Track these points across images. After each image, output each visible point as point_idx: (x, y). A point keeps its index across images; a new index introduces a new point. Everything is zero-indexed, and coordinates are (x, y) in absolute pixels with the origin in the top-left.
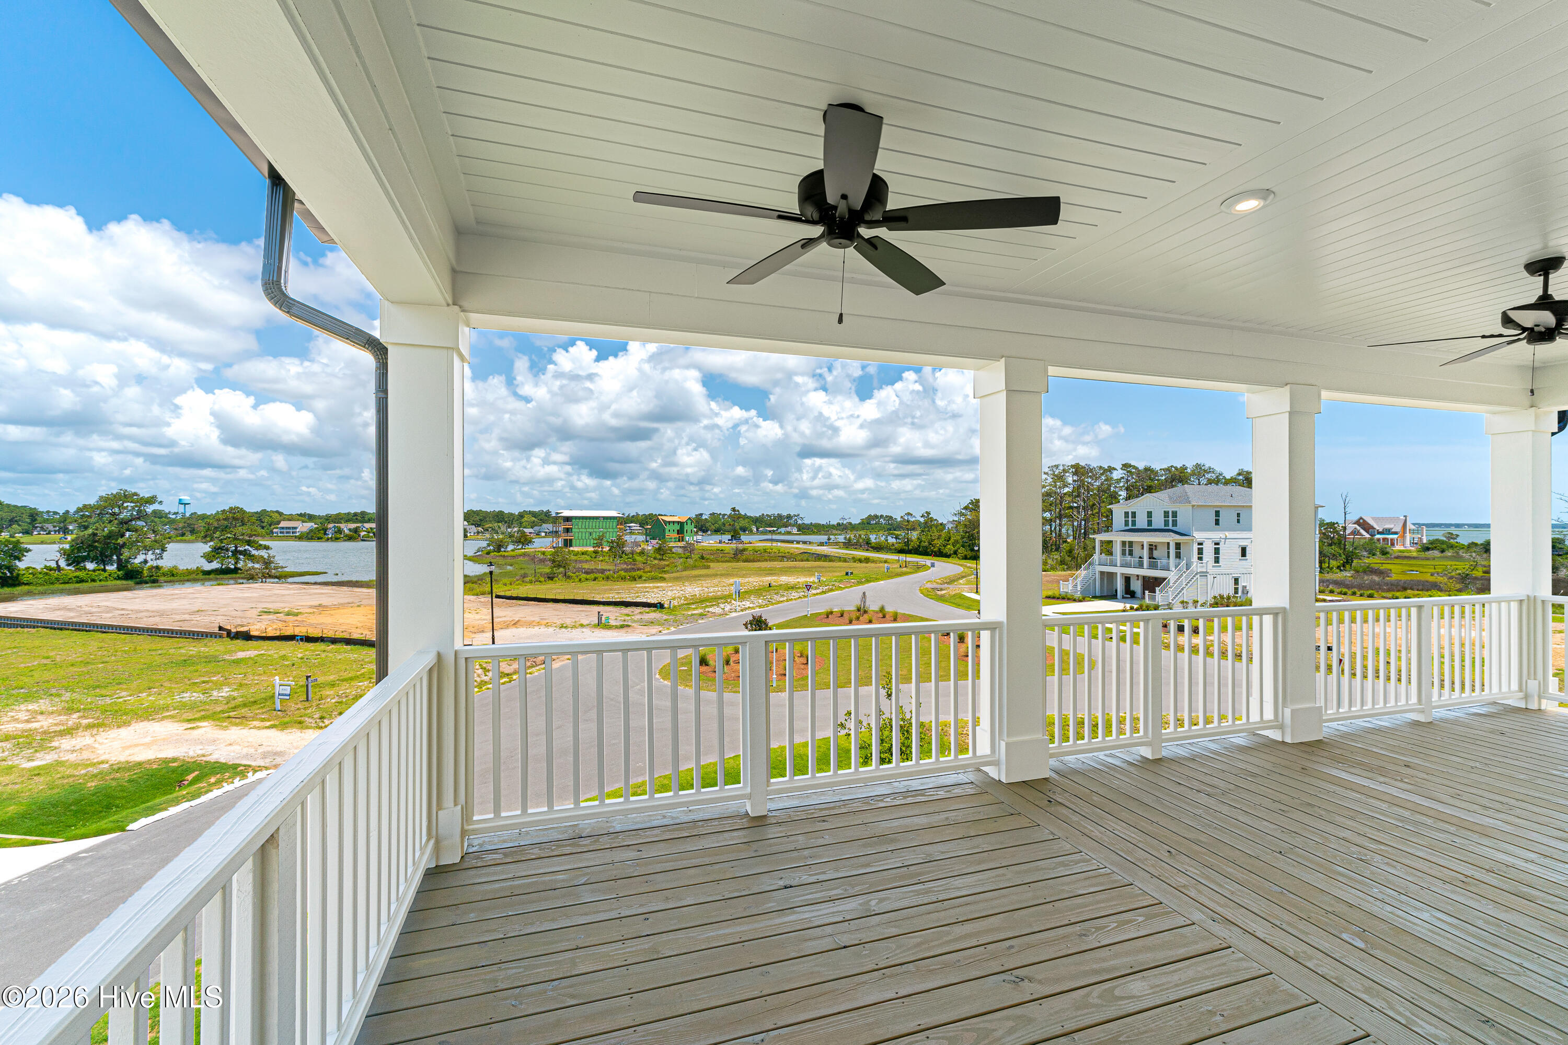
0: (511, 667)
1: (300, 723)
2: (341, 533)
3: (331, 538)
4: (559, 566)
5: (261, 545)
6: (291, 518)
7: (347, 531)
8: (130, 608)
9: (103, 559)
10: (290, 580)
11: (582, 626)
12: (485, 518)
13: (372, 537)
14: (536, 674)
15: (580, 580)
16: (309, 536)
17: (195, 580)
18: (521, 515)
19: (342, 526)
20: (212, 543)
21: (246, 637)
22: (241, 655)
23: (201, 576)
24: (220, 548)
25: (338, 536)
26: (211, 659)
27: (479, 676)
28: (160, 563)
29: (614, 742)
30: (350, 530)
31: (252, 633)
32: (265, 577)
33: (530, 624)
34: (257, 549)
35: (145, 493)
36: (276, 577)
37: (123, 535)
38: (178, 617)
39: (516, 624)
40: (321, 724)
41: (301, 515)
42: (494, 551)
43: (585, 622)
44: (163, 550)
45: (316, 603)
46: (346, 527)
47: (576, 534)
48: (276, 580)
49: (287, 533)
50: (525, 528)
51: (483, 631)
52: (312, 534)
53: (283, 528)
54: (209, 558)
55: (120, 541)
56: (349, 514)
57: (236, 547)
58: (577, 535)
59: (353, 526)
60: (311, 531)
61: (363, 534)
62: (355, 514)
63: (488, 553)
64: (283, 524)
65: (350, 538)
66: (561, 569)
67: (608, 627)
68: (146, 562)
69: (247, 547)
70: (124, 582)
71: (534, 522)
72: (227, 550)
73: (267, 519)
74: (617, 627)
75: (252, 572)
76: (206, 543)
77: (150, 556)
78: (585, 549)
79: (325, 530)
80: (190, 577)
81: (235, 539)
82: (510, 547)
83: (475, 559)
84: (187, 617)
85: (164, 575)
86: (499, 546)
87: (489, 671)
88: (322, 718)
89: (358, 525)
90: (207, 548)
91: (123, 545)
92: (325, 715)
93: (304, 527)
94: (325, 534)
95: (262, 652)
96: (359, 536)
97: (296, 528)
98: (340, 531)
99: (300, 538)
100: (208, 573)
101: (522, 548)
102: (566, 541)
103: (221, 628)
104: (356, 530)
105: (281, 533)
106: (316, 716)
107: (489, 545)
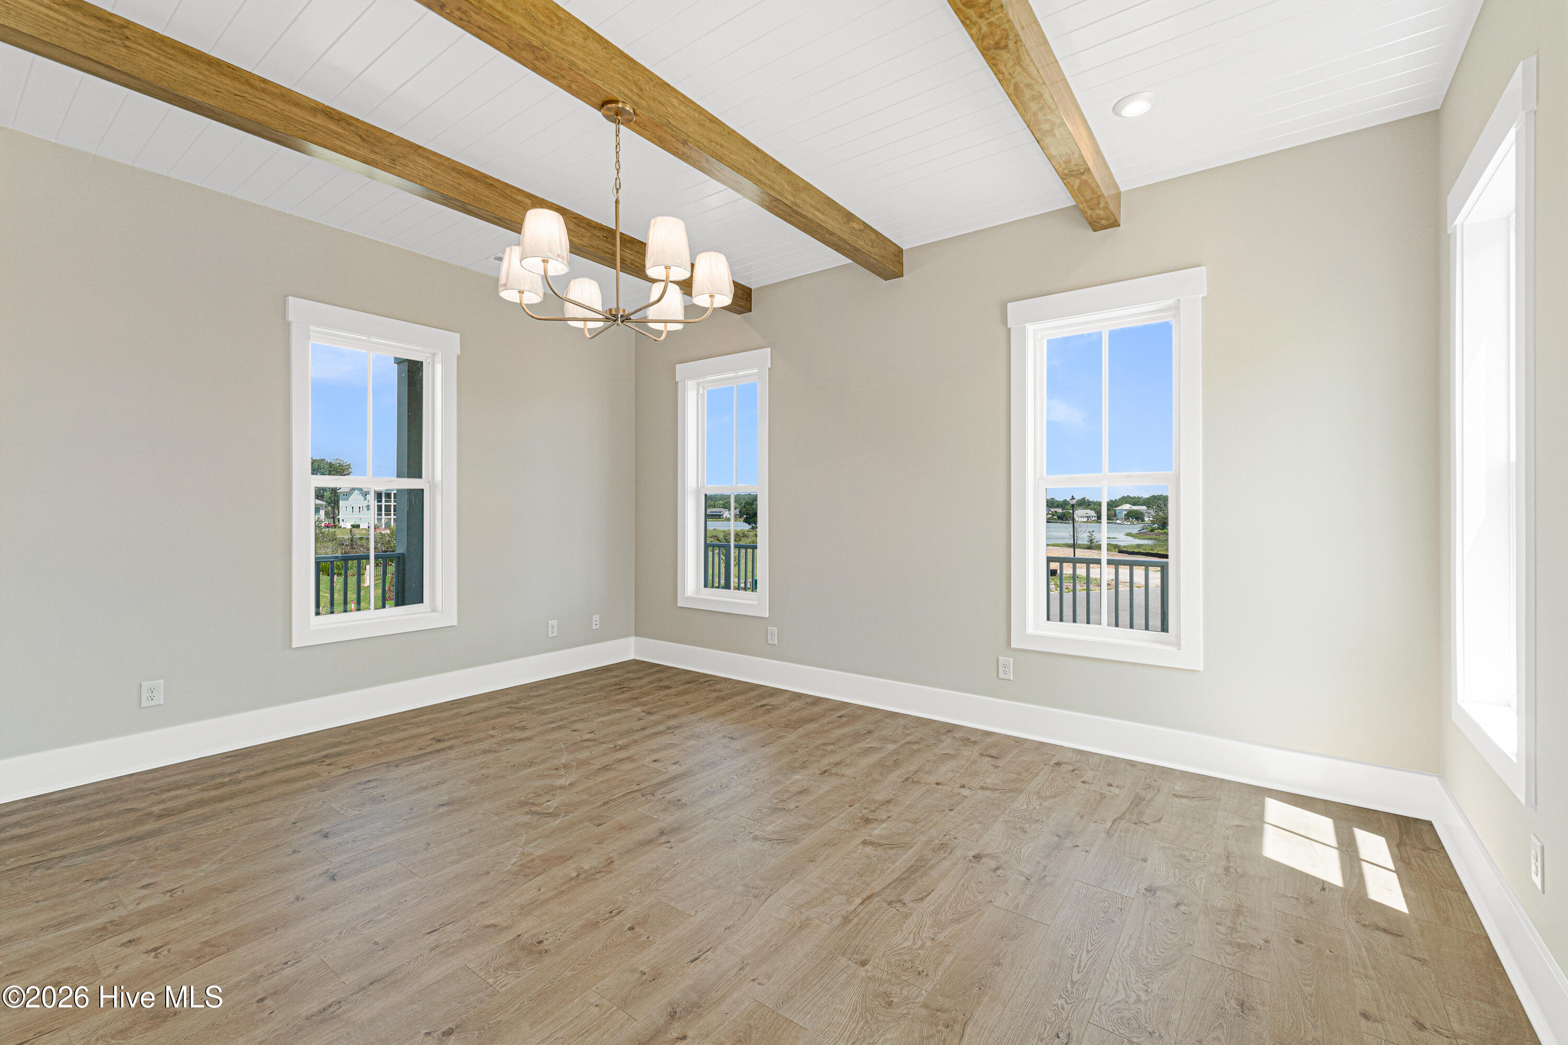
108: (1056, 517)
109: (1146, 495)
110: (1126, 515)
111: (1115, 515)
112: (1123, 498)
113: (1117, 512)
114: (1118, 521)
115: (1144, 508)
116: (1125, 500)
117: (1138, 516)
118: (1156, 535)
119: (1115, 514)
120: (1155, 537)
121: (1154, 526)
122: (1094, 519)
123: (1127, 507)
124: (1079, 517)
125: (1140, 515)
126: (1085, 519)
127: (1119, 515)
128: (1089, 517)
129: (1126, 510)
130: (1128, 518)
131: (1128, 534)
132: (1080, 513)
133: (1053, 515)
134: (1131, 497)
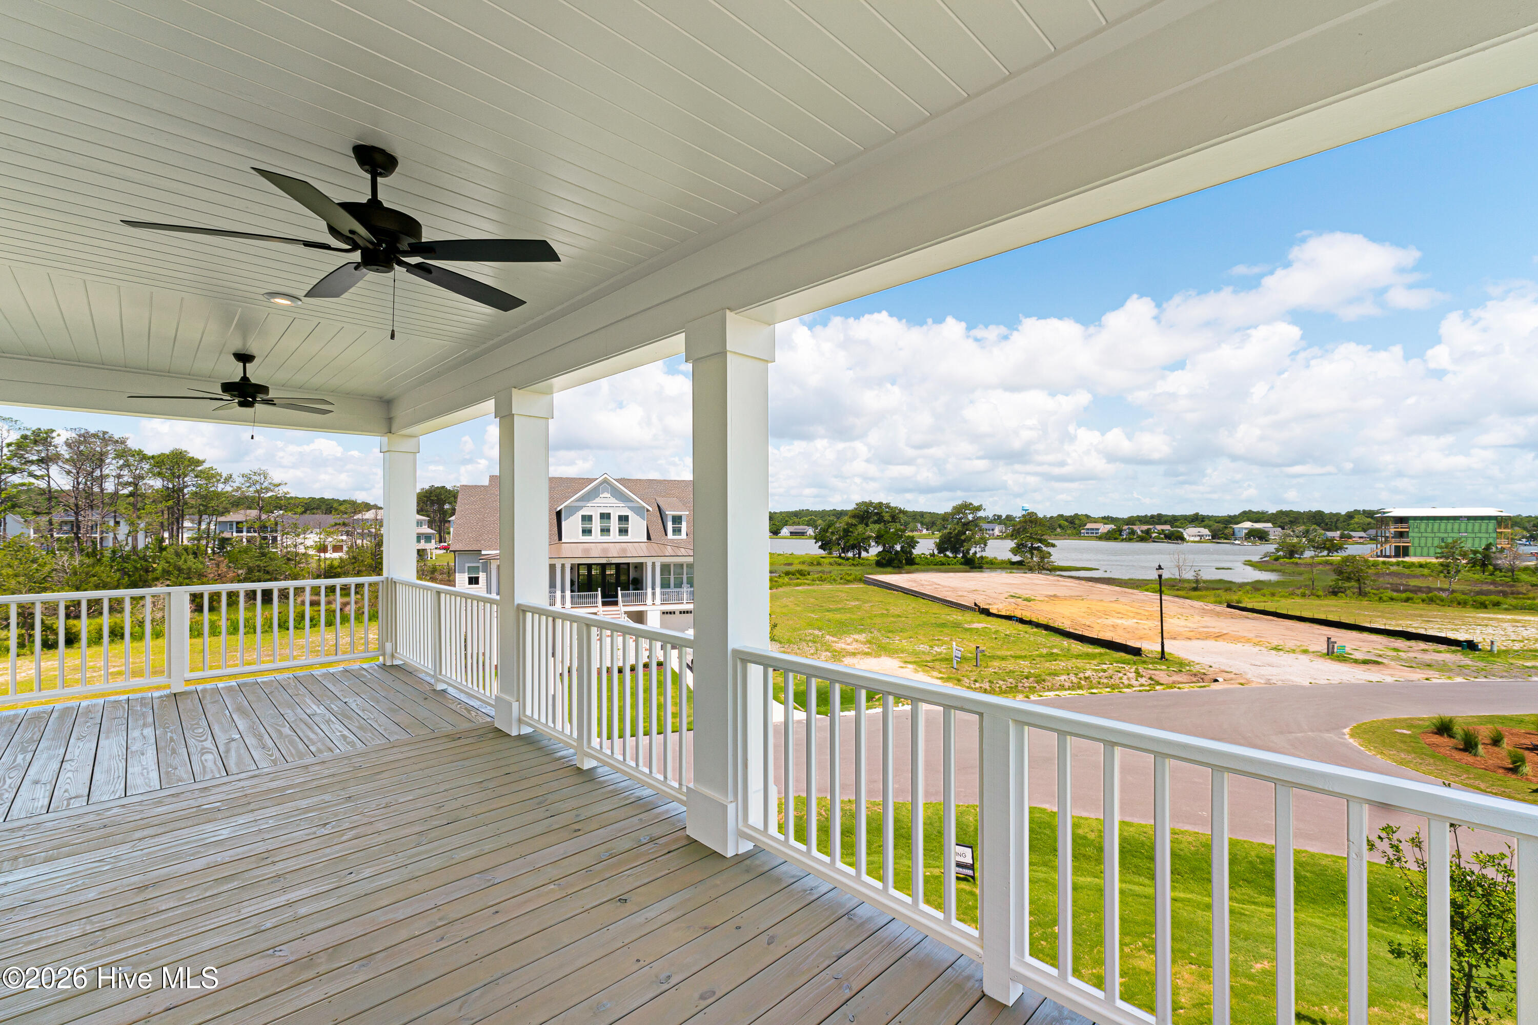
0: (1171, 678)
1: (959, 680)
2: (1134, 535)
3: (1126, 539)
4: (1349, 579)
5: (1049, 543)
6: (1095, 521)
7: (1139, 533)
8: (942, 583)
9: (955, 551)
10: (1058, 573)
11: (1305, 652)
12: (1296, 519)
13: (1162, 539)
14: (1186, 690)
15: (1380, 598)
16: (1108, 537)
17: (1003, 568)
18: (1350, 516)
19: (1135, 528)
20: (1016, 541)
21: (986, 612)
22: (975, 626)
23: (1008, 566)
24: (1022, 544)
25: (1132, 537)
26: (957, 625)
27: (1129, 679)
28: (984, 554)
29: (1196, 780)
30: (1142, 531)
31: (991, 611)
32: (1041, 570)
33: (1236, 639)
34: (1046, 546)
35: (976, 504)
36: (1048, 570)
37: (965, 533)
38: (960, 593)
39: (1218, 637)
40: (973, 686)
41: (1104, 518)
42: (1285, 557)
43: (1312, 648)
44: (985, 545)
45: (1052, 594)
46: (1139, 529)
47: (1414, 537)
48: (1048, 572)
49: (1092, 533)
50: (1352, 531)
51: (1175, 638)
52: (1110, 534)
53: (1088, 529)
54: (1015, 551)
55: (963, 537)
56: (1146, 516)
57: (1032, 544)
58: (1416, 541)
59: (1145, 527)
60: (1109, 531)
61: (1154, 535)
62: (1152, 517)
63: (1277, 559)
64: (1089, 526)
65: (1142, 539)
66: (1353, 583)
67: (1343, 658)
68: (976, 552)
69: (1040, 544)
70: (964, 567)
71: (1369, 524)
72: (1026, 546)
73: (1077, 522)
74: (1356, 661)
75: (1031, 564)
76: (1012, 540)
77: (978, 549)
78: (1429, 560)
79: (1120, 531)
80: (1002, 566)
81: (1031, 537)
82: (1308, 554)
83: (1258, 564)
84: (965, 594)
85: (987, 563)
86: (1292, 552)
87: (1142, 676)
88: (976, 681)
89: (1151, 527)
90: (1011, 544)
91: (964, 541)
92: (979, 680)
93: (1104, 528)
94: (1121, 535)
95: (989, 626)
96: (1151, 537)
97: (1098, 529)
98: (1133, 532)
99: (1100, 538)
100: (1013, 563)
101: (1328, 555)
102: (1397, 548)
103: (976, 604)
104: (1148, 532)
105: (1087, 533)
106: (972, 679)
107: (1277, 550)
108: (1162, 536)
109: (1272, 509)
110: (1246, 534)
111: (1233, 534)
112: (1244, 513)
113: (1236, 531)
114: (1237, 542)
115: (1270, 525)
116: (1247, 516)
117: (1261, 536)
118: (1281, 564)
119: (1234, 532)
120: (1280, 568)
121: (1279, 554)
122: (1208, 538)
123: (1248, 525)
124: (1190, 536)
125: (1264, 535)
126: (1197, 539)
127: (1238, 535)
128: (1202, 536)
129: (1246, 528)
130: (1249, 538)
131: (1249, 563)
132: (1190, 533)
133: (1160, 534)
134: (1254, 512)
